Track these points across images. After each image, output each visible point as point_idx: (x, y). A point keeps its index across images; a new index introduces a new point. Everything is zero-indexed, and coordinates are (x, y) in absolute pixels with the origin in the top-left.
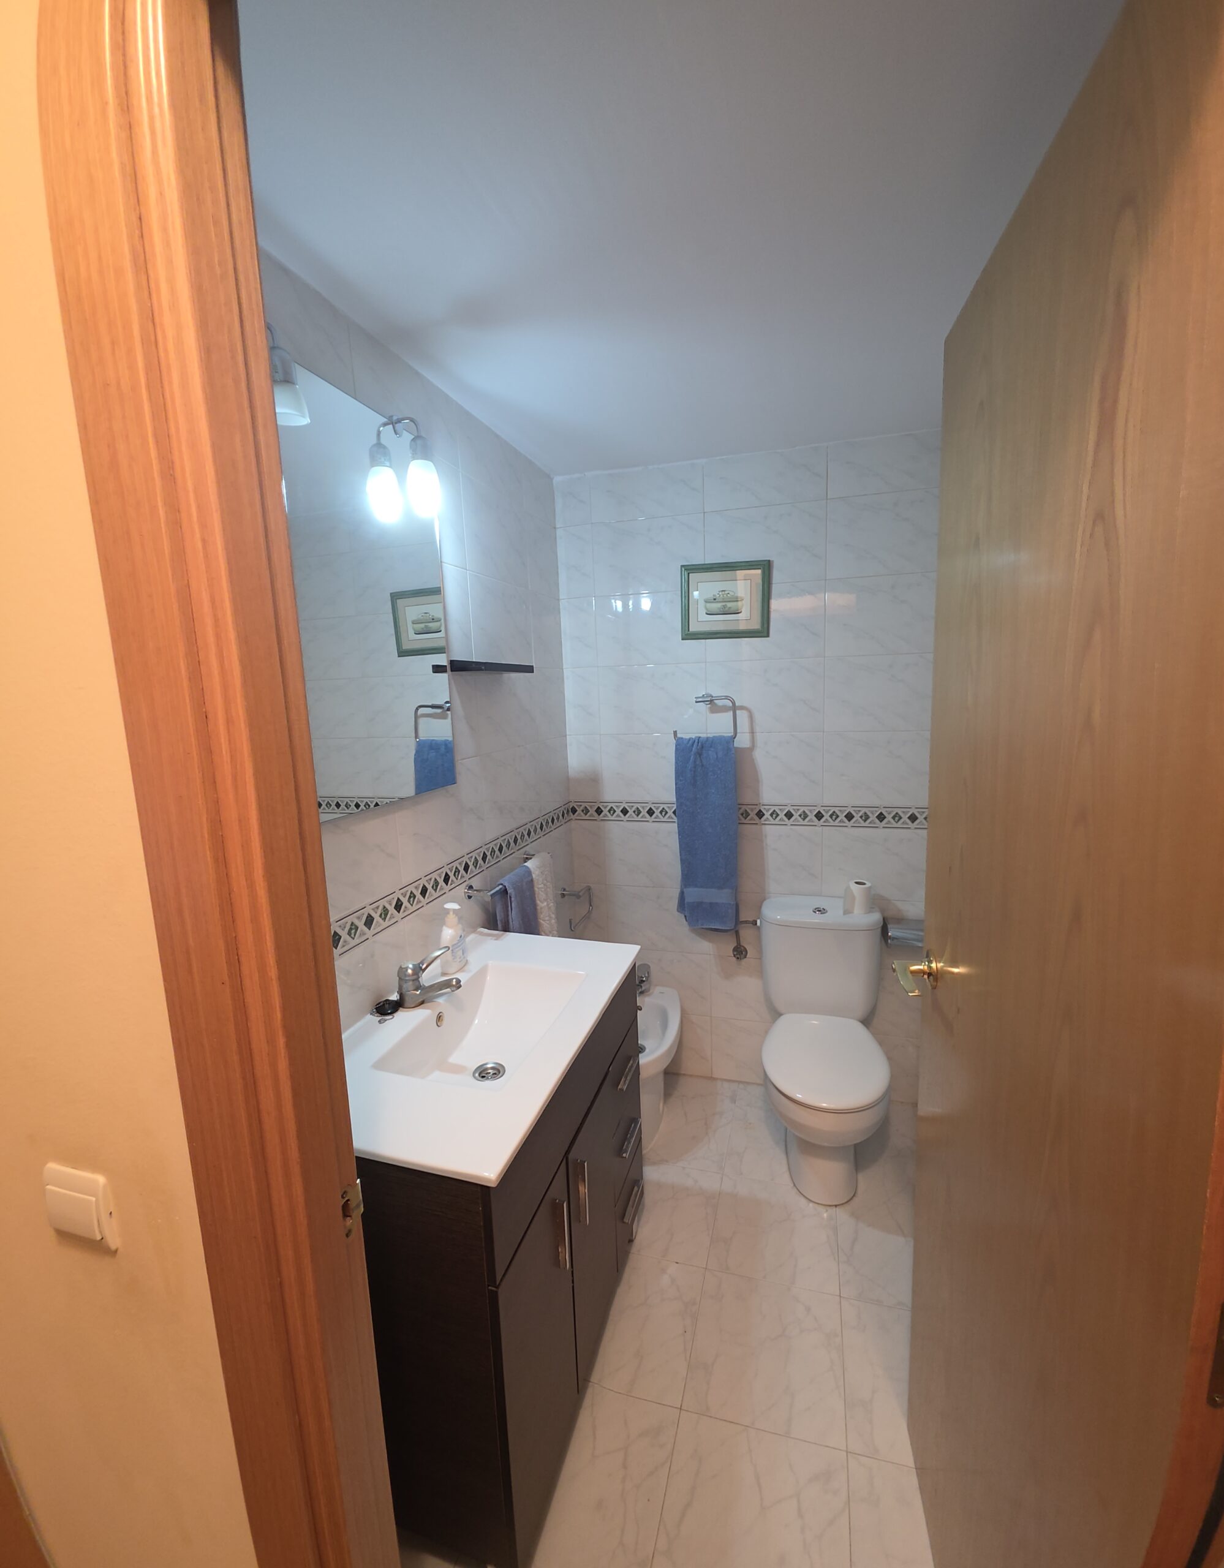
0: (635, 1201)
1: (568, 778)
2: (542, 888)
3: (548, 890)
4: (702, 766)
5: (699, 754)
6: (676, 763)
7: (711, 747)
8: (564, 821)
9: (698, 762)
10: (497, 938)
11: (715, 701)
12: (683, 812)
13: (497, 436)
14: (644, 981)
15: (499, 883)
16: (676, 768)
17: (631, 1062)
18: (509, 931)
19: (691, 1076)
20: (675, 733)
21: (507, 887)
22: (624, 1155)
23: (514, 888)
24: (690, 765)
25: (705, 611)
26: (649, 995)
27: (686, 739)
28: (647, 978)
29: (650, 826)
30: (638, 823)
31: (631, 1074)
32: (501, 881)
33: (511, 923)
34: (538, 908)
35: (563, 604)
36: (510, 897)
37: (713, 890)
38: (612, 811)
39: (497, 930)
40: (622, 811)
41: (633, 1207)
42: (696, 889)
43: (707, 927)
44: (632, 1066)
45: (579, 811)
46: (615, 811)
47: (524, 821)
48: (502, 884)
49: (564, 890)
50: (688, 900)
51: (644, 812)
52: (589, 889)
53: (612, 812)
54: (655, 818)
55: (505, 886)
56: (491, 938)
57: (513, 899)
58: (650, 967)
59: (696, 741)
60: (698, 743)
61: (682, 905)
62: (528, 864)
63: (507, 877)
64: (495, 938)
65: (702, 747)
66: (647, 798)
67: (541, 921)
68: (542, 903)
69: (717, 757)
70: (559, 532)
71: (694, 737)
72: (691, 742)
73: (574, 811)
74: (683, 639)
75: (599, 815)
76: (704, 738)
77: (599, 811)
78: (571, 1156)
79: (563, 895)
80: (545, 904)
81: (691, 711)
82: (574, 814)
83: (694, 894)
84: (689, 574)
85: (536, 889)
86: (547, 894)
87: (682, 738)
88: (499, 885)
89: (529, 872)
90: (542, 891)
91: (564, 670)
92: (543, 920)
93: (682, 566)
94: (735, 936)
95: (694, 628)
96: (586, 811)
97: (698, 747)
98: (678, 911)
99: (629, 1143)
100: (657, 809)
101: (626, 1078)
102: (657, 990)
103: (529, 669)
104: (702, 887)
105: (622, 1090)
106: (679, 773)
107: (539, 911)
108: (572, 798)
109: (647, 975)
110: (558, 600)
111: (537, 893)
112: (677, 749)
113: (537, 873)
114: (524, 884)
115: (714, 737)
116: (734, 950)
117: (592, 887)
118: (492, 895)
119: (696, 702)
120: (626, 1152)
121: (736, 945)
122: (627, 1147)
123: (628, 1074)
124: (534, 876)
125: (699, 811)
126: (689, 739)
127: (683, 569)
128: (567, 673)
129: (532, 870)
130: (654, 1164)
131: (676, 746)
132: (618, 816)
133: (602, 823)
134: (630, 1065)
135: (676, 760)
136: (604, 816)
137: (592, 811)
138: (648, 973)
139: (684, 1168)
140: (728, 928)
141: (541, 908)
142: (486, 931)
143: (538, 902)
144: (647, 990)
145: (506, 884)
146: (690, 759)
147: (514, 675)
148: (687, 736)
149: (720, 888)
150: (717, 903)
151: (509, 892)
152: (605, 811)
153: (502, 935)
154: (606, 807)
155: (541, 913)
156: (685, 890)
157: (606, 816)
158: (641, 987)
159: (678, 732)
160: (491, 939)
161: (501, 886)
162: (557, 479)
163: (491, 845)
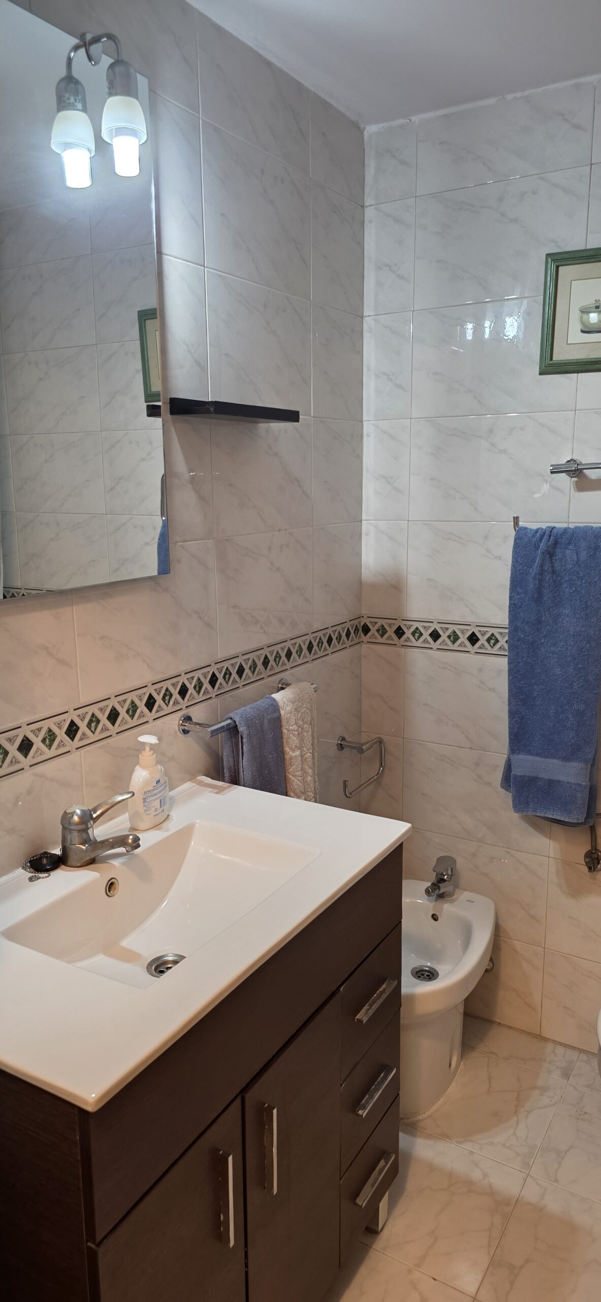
0: (377, 1179)
1: (360, 582)
2: (294, 730)
3: (305, 734)
4: (554, 572)
5: (550, 554)
6: (513, 566)
7: (570, 543)
8: (348, 643)
9: (547, 566)
10: (220, 790)
11: (584, 471)
12: (518, 640)
13: (269, 64)
14: (444, 881)
15: (227, 716)
16: (512, 574)
17: (384, 986)
18: (239, 784)
19: (509, 1027)
20: (516, 520)
21: (237, 723)
22: (360, 1112)
23: (248, 727)
24: (534, 570)
25: (579, 327)
26: (452, 901)
27: (531, 530)
28: (450, 877)
29: (470, 659)
30: (454, 654)
31: (379, 1002)
32: (231, 715)
33: (242, 774)
34: (287, 757)
35: (368, 323)
36: (242, 738)
37: (555, 761)
38: (417, 633)
39: (223, 781)
40: (431, 635)
41: (372, 1186)
42: (530, 757)
43: (542, 815)
44: (383, 992)
45: (373, 630)
46: (421, 634)
47: (280, 638)
48: (231, 718)
49: (343, 739)
50: (516, 771)
51: (463, 639)
52: (380, 742)
53: (417, 635)
54: (480, 648)
55: (235, 722)
56: (210, 789)
57: (244, 740)
58: (454, 862)
59: (547, 533)
60: (550, 536)
61: (508, 779)
62: (277, 696)
63: (240, 711)
64: (216, 791)
65: (556, 543)
66: (469, 619)
67: (290, 776)
68: (293, 751)
69: (578, 560)
70: (369, 213)
71: (544, 528)
72: (538, 535)
73: (366, 630)
74: (540, 374)
75: (400, 638)
76: (560, 528)
77: (399, 632)
78: (250, 1097)
79: (341, 747)
80: (298, 753)
81: (546, 487)
82: (365, 635)
83: (527, 764)
84: (557, 267)
85: (285, 731)
86: (302, 740)
87: (526, 528)
88: (227, 719)
89: (275, 707)
90: (294, 735)
91: (364, 423)
92: (292, 775)
93: (548, 255)
94: (589, 832)
95: (561, 354)
96: (382, 631)
97: (550, 543)
98: (502, 787)
99: (372, 1097)
100: (483, 634)
101: (371, 1006)
102: (464, 896)
103: (292, 416)
104: (538, 755)
105: (360, 1021)
106: (517, 582)
107: (287, 762)
108: (364, 612)
109: (450, 872)
110: (362, 317)
111: (285, 737)
112: (516, 546)
113: (288, 708)
114: (266, 722)
115: (576, 528)
116: (586, 856)
117: (383, 738)
118: (213, 732)
119: (552, 473)
120: (364, 1108)
121: (589, 848)
122: (367, 1102)
123: (374, 1002)
124: (282, 712)
125: (543, 641)
126: (537, 531)
127: (550, 260)
128: (368, 428)
129: (281, 704)
131: (515, 541)
132: (425, 641)
133: (403, 650)
134: (381, 989)
135: (513, 562)
136: (406, 641)
137: (391, 632)
138: (452, 869)
139: (472, 1153)
140: (575, 821)
141: (291, 758)
142: (208, 780)
143: (287, 749)
144: (451, 894)
145: (237, 719)
146: (534, 561)
148: (534, 526)
149: (566, 759)
150: (559, 781)
151: (239, 730)
152: (408, 633)
153: (228, 787)
154: (409, 627)
155: (291, 766)
156: (512, 757)
157: (408, 640)
158: (439, 888)
159: (520, 520)
160: (210, 792)
161: (229, 721)
162: (371, 130)
163: (226, 665)
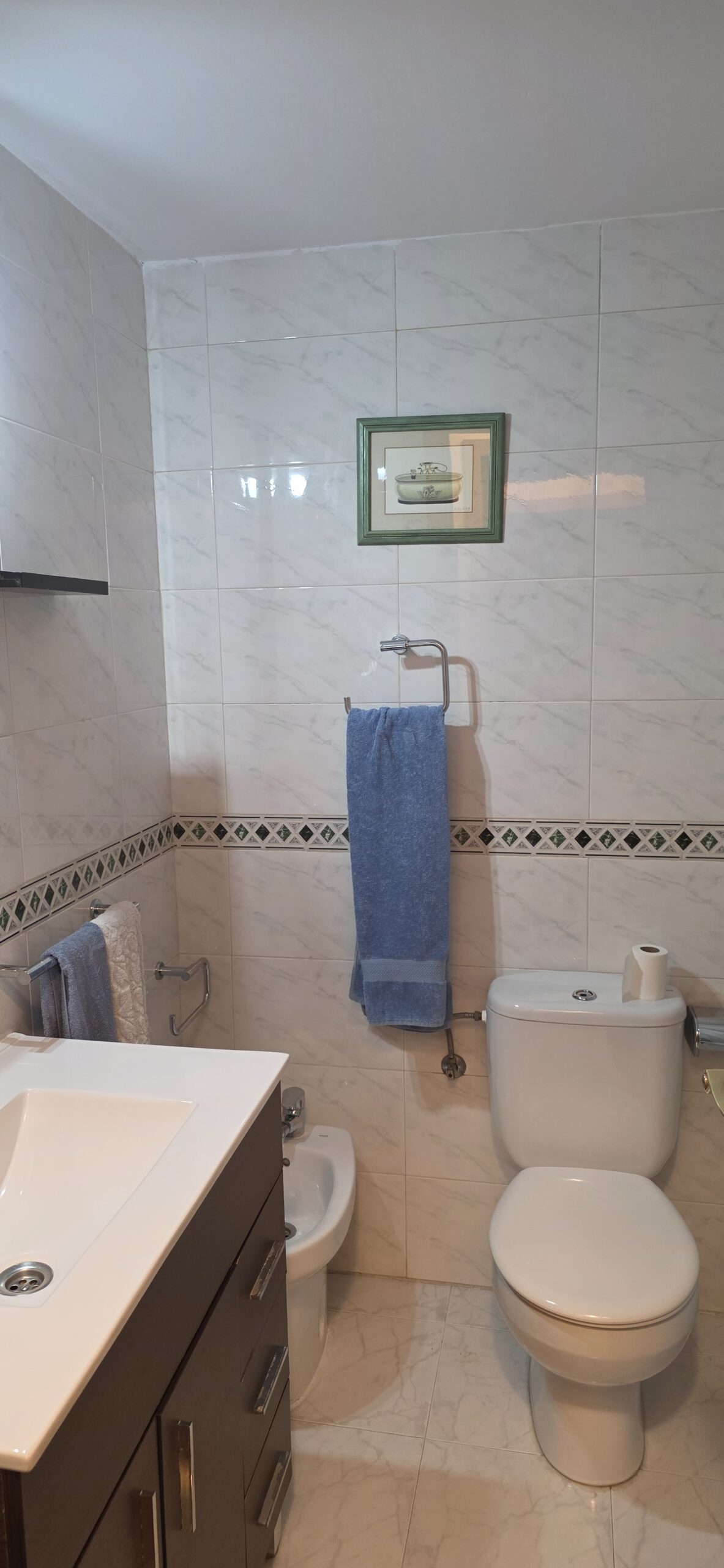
0: (277, 1487)
1: (169, 777)
2: (121, 962)
3: (133, 964)
4: (392, 756)
5: (387, 737)
6: (349, 751)
7: (406, 725)
8: (161, 849)
9: (385, 749)
10: (43, 1048)
11: (412, 648)
12: (360, 831)
13: (43, 184)
14: (293, 1117)
15: (45, 953)
16: (348, 760)
17: (272, 1251)
18: (63, 1037)
19: (372, 1276)
20: (347, 701)
21: (59, 960)
22: (260, 1409)
23: (73, 963)
24: (372, 755)
25: (397, 497)
26: (303, 1140)
27: (365, 712)
28: (300, 1111)
29: (305, 856)
30: (286, 852)
31: (271, 1270)
32: (50, 951)
33: (67, 1024)
34: (116, 995)
35: (160, 480)
36: (66, 978)
37: (409, 961)
38: (241, 831)
39: (43, 1035)
40: (258, 832)
41: (274, 1498)
42: (382, 960)
43: (400, 1023)
44: (273, 1258)
45: (188, 831)
46: (246, 832)
47: (90, 850)
48: (51, 956)
49: (162, 965)
50: (368, 978)
51: (295, 834)
52: (205, 963)
53: (241, 833)
54: (314, 843)
55: (57, 959)
56: (30, 1048)
57: (70, 981)
58: (303, 1093)
59: (382, 715)
60: (385, 718)
61: (358, 987)
62: (99, 921)
63: (60, 944)
64: (38, 1049)
65: (392, 725)
66: (301, 810)
67: (120, 1019)
68: (122, 987)
69: (417, 742)
70: (153, 358)
71: (378, 709)
72: (373, 717)
73: (179, 831)
74: (360, 544)
75: (221, 838)
76: (395, 709)
77: (221, 832)
78: (166, 1415)
79: (160, 975)
80: (128, 988)
81: (373, 665)
82: (179, 837)
83: (377, 969)
84: (370, 433)
85: (111, 963)
86: (130, 972)
87: (358, 710)
88: (45, 957)
89: (98, 934)
90: (122, 968)
91: (162, 592)
92: (122, 1017)
93: (359, 420)
94: (445, 1039)
95: (379, 524)
96: (200, 832)
97: (386, 725)
98: (351, 998)
99: (268, 1388)
100: (317, 828)
101: (264, 1277)
102: (315, 1132)
103: (100, 588)
104: (390, 957)
105: (256, 1298)
106: (354, 769)
107: (116, 1002)
108: (176, 810)
109: (298, 1106)
110: (152, 472)
111: (112, 970)
112: (350, 730)
113: (114, 935)
114: (91, 954)
115: (411, 708)
116: (444, 1063)
117: (207, 958)
118: (32, 975)
119: (382, 650)
120: (262, 1403)
121: (444, 1053)
122: (265, 1396)
123: (266, 1272)
124: (107, 941)
125: (386, 830)
126: (371, 712)
127: (361, 425)
128: (167, 597)
129: (105, 931)
130: (310, 1425)
131: (349, 724)
132: (252, 840)
133: (226, 852)
134: (270, 1256)
135: (348, 746)
136: (229, 841)
137: (210, 832)
138: (301, 1102)
139: (360, 1431)
140: (435, 1026)
141: (120, 996)
142: (22, 1037)
143: (115, 986)
144: (300, 1132)
145: (60, 956)
146: (370, 744)
147: (75, 599)
148: (366, 707)
149: (421, 958)
150: (414, 983)
151: (62, 969)
152: (231, 832)
153: (51, 1043)
154: (231, 826)
155: (121, 1005)
156: (363, 962)
157: (231, 839)
158: (289, 1126)
159: (352, 701)
160: (31, 1051)
161: (48, 960)
162: (150, 266)
163: (33, 889)
